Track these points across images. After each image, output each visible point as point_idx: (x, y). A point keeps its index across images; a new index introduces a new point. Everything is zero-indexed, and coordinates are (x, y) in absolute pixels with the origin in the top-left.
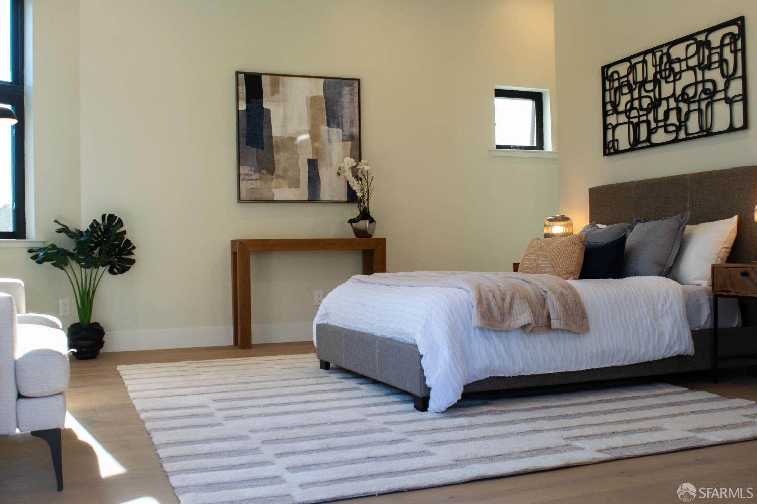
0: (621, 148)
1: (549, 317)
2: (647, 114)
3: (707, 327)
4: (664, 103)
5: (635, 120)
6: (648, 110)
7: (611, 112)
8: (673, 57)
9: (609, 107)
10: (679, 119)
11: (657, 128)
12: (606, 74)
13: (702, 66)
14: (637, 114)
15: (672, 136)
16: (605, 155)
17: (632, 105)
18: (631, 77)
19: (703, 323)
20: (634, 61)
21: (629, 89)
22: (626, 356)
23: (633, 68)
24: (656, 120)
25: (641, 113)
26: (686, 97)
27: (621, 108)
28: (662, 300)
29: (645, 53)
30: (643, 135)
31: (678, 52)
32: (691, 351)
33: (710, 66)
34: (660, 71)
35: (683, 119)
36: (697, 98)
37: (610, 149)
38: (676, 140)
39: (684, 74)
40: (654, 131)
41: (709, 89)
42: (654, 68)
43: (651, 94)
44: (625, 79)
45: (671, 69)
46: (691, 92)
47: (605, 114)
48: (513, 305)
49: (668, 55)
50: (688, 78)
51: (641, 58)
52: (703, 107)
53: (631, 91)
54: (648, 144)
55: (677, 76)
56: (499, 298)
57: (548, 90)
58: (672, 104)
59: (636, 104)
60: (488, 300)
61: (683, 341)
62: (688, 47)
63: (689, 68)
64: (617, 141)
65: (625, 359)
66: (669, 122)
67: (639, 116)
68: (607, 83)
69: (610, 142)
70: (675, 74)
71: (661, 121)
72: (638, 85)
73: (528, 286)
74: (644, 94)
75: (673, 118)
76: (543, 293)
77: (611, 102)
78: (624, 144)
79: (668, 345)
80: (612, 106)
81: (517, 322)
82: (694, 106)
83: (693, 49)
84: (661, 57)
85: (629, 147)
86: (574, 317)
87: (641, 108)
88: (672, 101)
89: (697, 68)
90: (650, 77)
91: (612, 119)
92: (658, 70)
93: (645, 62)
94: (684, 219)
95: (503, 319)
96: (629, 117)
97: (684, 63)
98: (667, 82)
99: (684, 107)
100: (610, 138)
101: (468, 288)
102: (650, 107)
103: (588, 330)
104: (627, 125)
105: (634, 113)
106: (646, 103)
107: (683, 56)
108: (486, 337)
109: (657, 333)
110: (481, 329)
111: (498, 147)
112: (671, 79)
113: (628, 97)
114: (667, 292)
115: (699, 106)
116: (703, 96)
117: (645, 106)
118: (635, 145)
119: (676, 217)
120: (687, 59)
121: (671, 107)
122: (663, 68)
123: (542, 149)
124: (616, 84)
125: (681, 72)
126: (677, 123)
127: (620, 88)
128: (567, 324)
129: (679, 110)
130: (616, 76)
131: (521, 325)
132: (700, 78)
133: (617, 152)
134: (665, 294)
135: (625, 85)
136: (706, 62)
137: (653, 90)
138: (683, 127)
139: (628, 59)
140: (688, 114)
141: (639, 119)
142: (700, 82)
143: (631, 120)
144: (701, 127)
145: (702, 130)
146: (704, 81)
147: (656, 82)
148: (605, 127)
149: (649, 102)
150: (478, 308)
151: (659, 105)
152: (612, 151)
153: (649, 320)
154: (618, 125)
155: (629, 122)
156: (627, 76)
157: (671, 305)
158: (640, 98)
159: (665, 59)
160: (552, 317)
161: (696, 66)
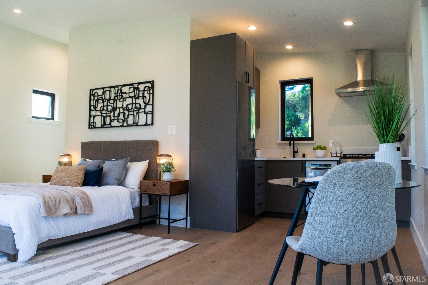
0: (97, 126)
1: (76, 208)
2: (110, 113)
3: (138, 206)
4: (118, 110)
5: (104, 115)
6: (111, 112)
7: (93, 110)
8: (123, 91)
9: (92, 107)
10: (124, 117)
11: (114, 119)
12: (92, 93)
13: (136, 97)
14: (105, 113)
15: (121, 124)
16: (89, 128)
17: (103, 108)
18: (103, 96)
19: (136, 205)
20: (105, 90)
21: (102, 101)
22: (108, 222)
23: (105, 92)
24: (114, 116)
25: (107, 112)
26: (128, 109)
27: (98, 109)
28: (122, 196)
29: (111, 87)
30: (108, 122)
31: (125, 89)
32: (133, 217)
33: (139, 98)
34: (117, 96)
35: (126, 117)
36: (133, 110)
37: (92, 126)
38: (122, 126)
39: (127, 99)
40: (113, 121)
41: (138, 107)
42: (114, 94)
43: (112, 105)
44: (101, 97)
45: (122, 96)
46: (130, 107)
47: (90, 110)
48: (60, 204)
49: (121, 90)
50: (129, 101)
51: (109, 89)
52: (135, 113)
53: (103, 102)
54: (110, 126)
55: (124, 99)
56: (53, 201)
57: (58, 93)
58: (122, 111)
59: (105, 108)
60: (48, 202)
61: (130, 213)
62: (130, 88)
63: (130, 97)
64: (95, 122)
65: (107, 224)
66: (119, 118)
67: (106, 113)
68: (92, 97)
69: (92, 123)
70: (124, 98)
71: (116, 117)
72: (107, 100)
73: (66, 194)
74: (109, 104)
75: (122, 116)
76: (73, 197)
77: (93, 105)
78: (98, 124)
79: (124, 216)
80: (94, 107)
81: (62, 212)
82: (131, 113)
83: (132, 90)
84: (118, 90)
85: (101, 126)
86: (87, 207)
87: (107, 110)
88: (121, 109)
89: (133, 98)
90: (112, 98)
91: (93, 113)
92: (116, 95)
93: (110, 91)
94: (128, 160)
95: (56, 211)
96: (101, 113)
97: (127, 95)
98: (120, 101)
99: (127, 113)
100: (92, 121)
101: (38, 197)
102: (111, 110)
103: (93, 212)
104: (100, 116)
105: (104, 112)
106: (110, 108)
107: (127, 92)
108: (47, 220)
109: (120, 211)
110: (45, 217)
111: (33, 117)
112: (122, 100)
113: (102, 105)
114: (124, 193)
115: (133, 113)
116: (135, 110)
117: (109, 109)
118: (104, 125)
119: (124, 159)
120: (129, 93)
121: (121, 112)
122: (118, 95)
123: (53, 120)
124: (96, 98)
125: (126, 98)
126: (124, 119)
127: (98, 100)
128: (85, 211)
129: (124, 114)
130: (96, 95)
131: (64, 214)
132: (134, 102)
133: (95, 128)
134: (123, 194)
135: (101, 99)
136: (137, 96)
137: (113, 104)
138: (126, 121)
139: (103, 88)
140: (128, 116)
141: (106, 115)
142: (134, 104)
143: (102, 114)
144: (134, 122)
145: (134, 123)
146: (136, 103)
147: (115, 100)
148: (90, 116)
149: (111, 108)
150: (44, 207)
151: (116, 110)
152: (93, 127)
153: (117, 205)
154: (96, 116)
155: (101, 115)
156: (102, 95)
157: (125, 199)
158: (107, 106)
159: (119, 91)
160: (78, 208)
161: (133, 97)
